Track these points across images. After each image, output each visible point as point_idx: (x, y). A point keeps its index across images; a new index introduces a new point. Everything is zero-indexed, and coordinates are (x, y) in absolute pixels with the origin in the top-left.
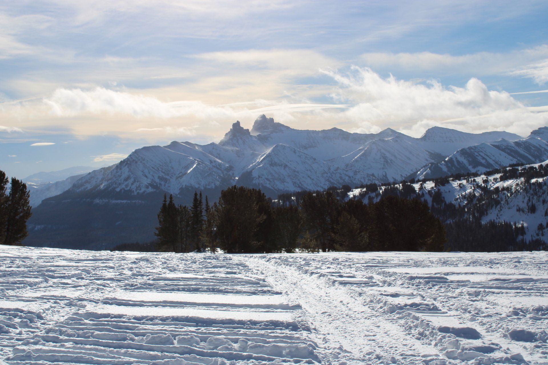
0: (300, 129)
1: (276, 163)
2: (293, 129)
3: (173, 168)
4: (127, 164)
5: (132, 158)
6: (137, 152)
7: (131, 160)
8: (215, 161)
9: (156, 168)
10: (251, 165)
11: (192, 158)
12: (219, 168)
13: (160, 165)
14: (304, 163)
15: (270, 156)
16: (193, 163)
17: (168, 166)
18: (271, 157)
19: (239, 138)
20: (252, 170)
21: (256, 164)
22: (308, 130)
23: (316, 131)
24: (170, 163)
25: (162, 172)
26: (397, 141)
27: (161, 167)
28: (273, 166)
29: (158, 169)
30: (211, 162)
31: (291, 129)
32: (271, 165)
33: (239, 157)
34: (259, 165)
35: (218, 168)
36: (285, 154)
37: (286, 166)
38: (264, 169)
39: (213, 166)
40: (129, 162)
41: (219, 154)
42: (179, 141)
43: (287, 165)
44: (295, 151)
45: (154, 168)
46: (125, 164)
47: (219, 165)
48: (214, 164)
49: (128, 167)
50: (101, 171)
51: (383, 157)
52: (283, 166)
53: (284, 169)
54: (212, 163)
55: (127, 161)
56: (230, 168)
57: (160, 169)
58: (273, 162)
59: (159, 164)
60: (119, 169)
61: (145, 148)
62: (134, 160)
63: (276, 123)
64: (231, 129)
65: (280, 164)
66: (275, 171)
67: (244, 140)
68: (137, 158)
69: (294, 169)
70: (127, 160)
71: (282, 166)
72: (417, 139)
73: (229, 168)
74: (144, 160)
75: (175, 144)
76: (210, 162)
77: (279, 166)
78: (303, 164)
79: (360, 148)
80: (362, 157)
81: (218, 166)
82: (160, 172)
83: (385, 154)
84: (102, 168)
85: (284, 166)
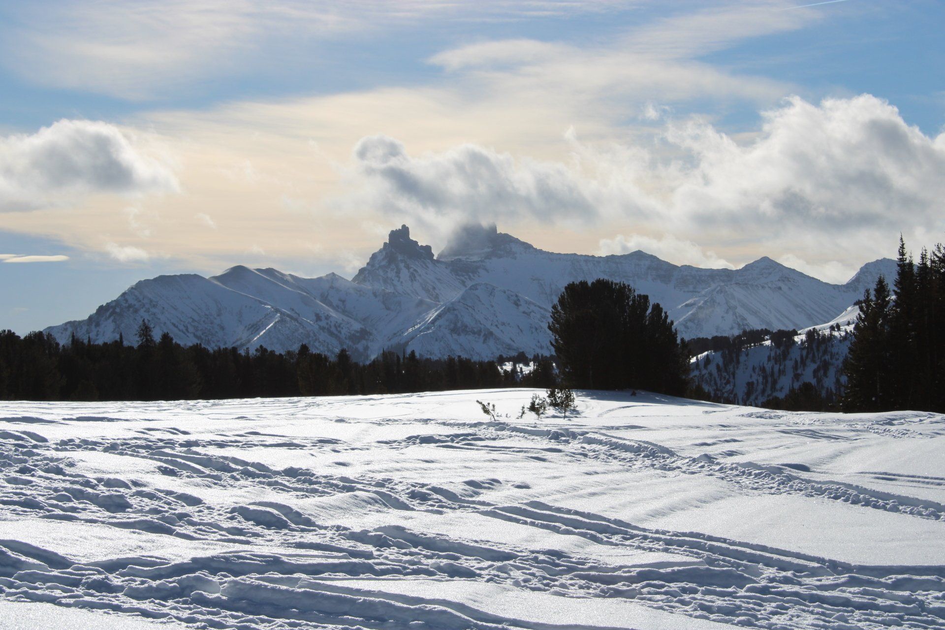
0: (556, 252)
1: (466, 326)
2: (541, 251)
3: (223, 328)
4: (114, 313)
5: (127, 301)
6: (141, 285)
7: (124, 305)
8: (328, 317)
9: (181, 327)
10: (410, 330)
11: (269, 307)
12: (336, 332)
13: (194, 320)
14: (536, 329)
15: (454, 310)
16: (268, 317)
17: (212, 323)
18: (456, 312)
19: (402, 265)
20: (408, 342)
21: (419, 328)
22: (575, 254)
23: (593, 257)
24: (218, 315)
25: (195, 336)
26: (780, 288)
27: (196, 324)
28: (459, 335)
29: (187, 330)
30: (318, 318)
31: (536, 249)
32: (455, 330)
33: (388, 309)
34: (428, 328)
35: (331, 334)
36: (492, 306)
37: (489, 335)
38: (436, 340)
39: (320, 327)
40: (118, 310)
41: (343, 301)
42: (252, 266)
43: (491, 333)
44: (519, 300)
45: (177, 327)
46: (108, 314)
47: (335, 326)
48: (323, 323)
49: (114, 321)
50: (66, 330)
51: (739, 325)
52: (482, 334)
53: (484, 342)
54: (321, 320)
55: (114, 308)
56: (364, 334)
57: (191, 329)
58: (459, 325)
59: (191, 318)
60: (94, 324)
61: (163, 280)
62: (130, 306)
63: (501, 233)
64: (385, 244)
65: (476, 330)
66: (461, 345)
67: (415, 270)
68: (140, 301)
69: (510, 342)
70: (114, 304)
71: (479, 335)
72: (836, 287)
73: (358, 334)
74: (154, 306)
75: (238, 274)
76: (315, 318)
77: (474, 333)
78: (532, 333)
79: (687, 302)
80: (689, 324)
81: (333, 329)
82: (191, 336)
83: (745, 319)
84: (70, 323)
85: (485, 335)
